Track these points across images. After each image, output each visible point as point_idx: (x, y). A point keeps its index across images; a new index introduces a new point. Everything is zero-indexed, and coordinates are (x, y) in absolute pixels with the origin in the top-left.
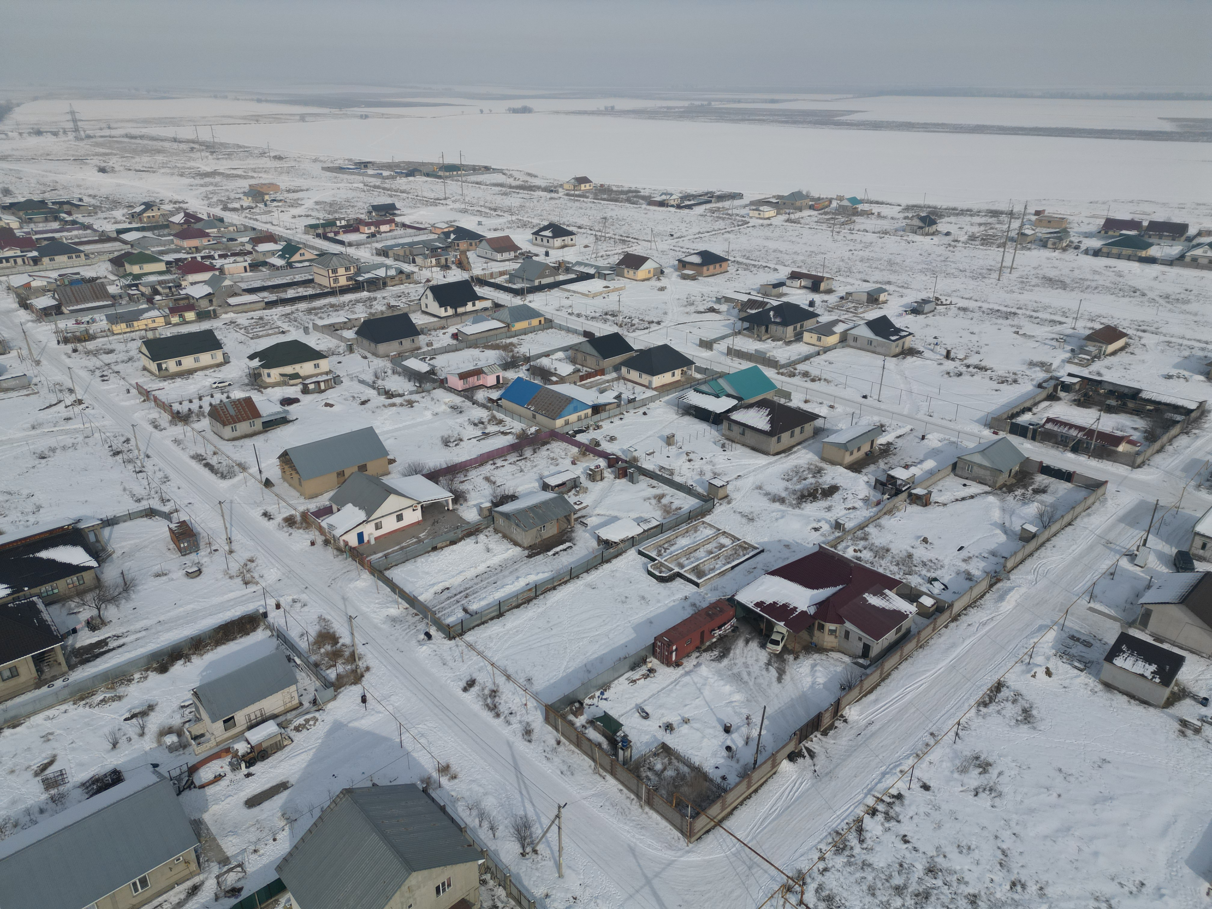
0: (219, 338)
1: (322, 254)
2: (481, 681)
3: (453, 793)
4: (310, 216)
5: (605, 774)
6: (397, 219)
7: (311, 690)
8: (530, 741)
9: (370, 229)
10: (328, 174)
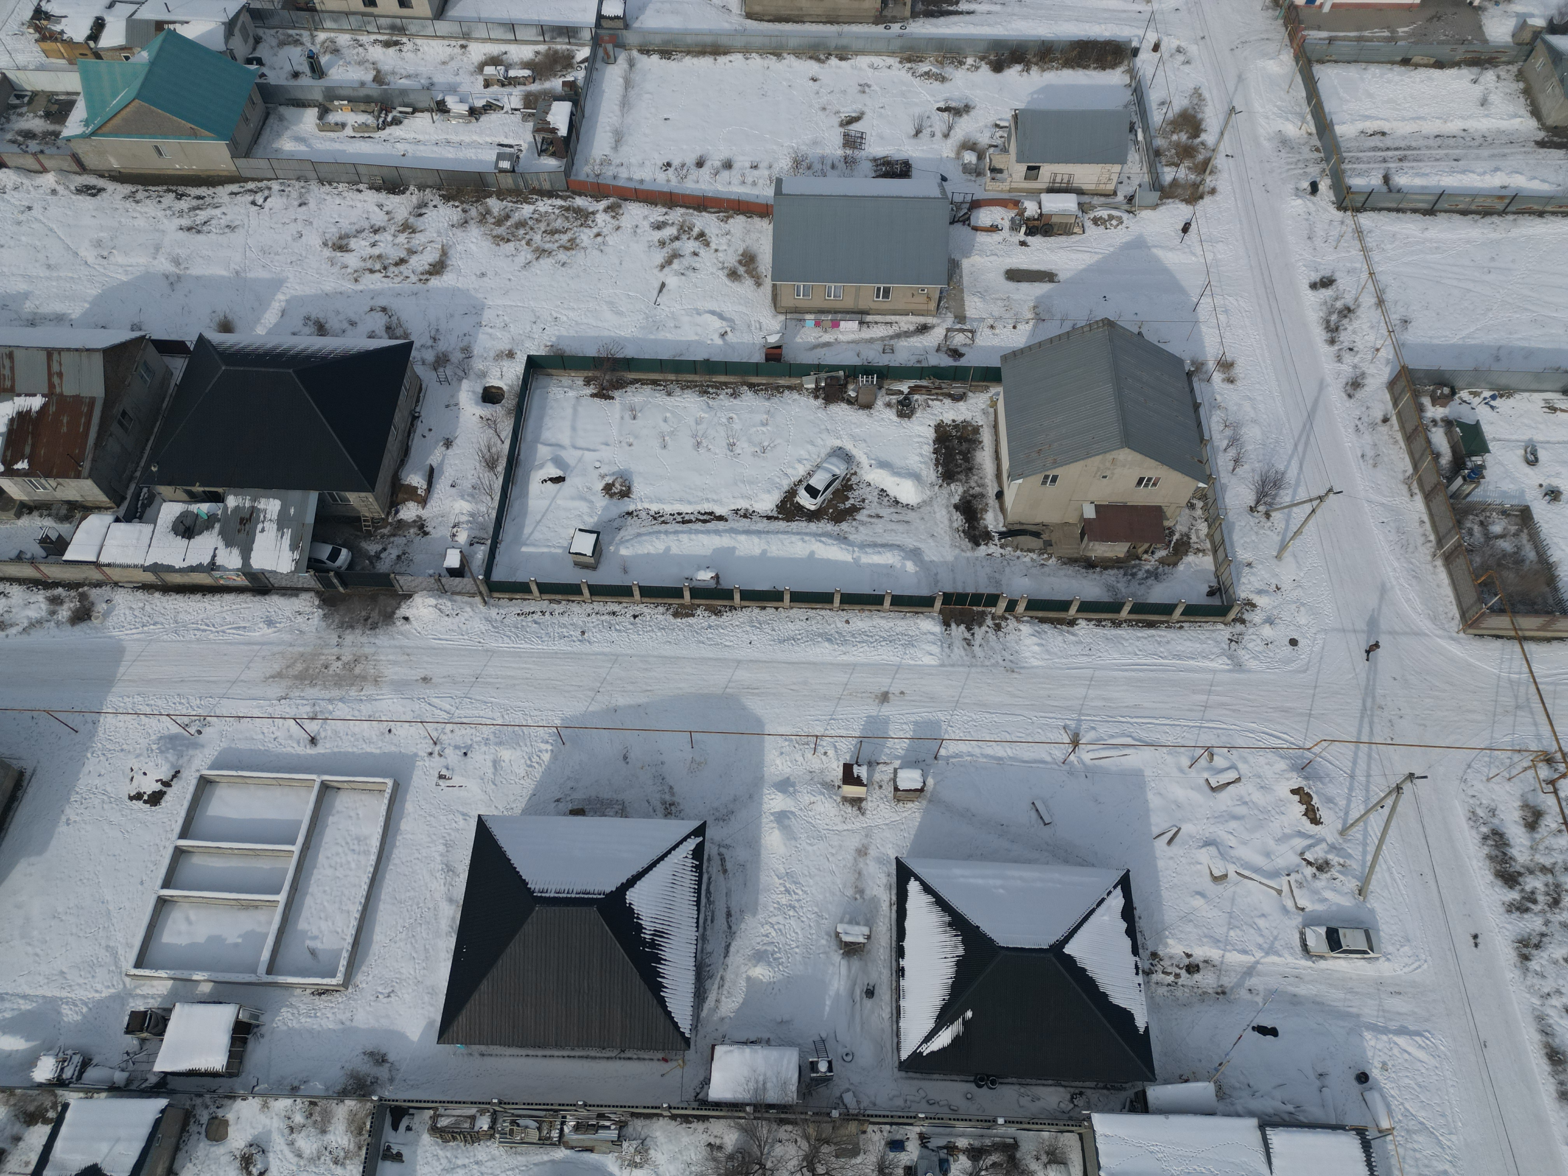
2: (1341, 287)
3: (1218, 397)
5: (1417, 491)
7: (1136, 182)
8: (1350, 396)
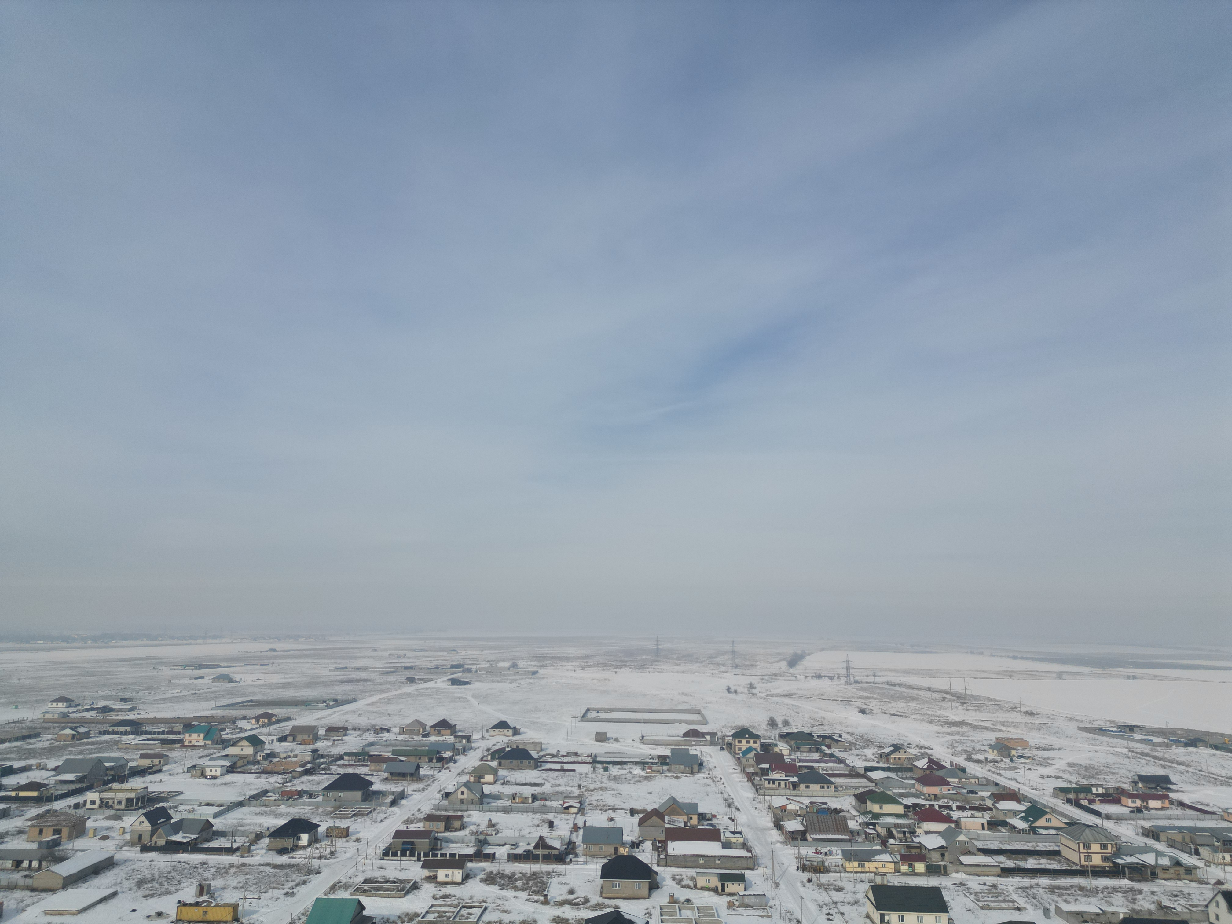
0: (946, 899)
1: (1073, 823)
4: (1061, 778)
6: (1172, 795)
9: (1134, 802)
10: (1086, 735)
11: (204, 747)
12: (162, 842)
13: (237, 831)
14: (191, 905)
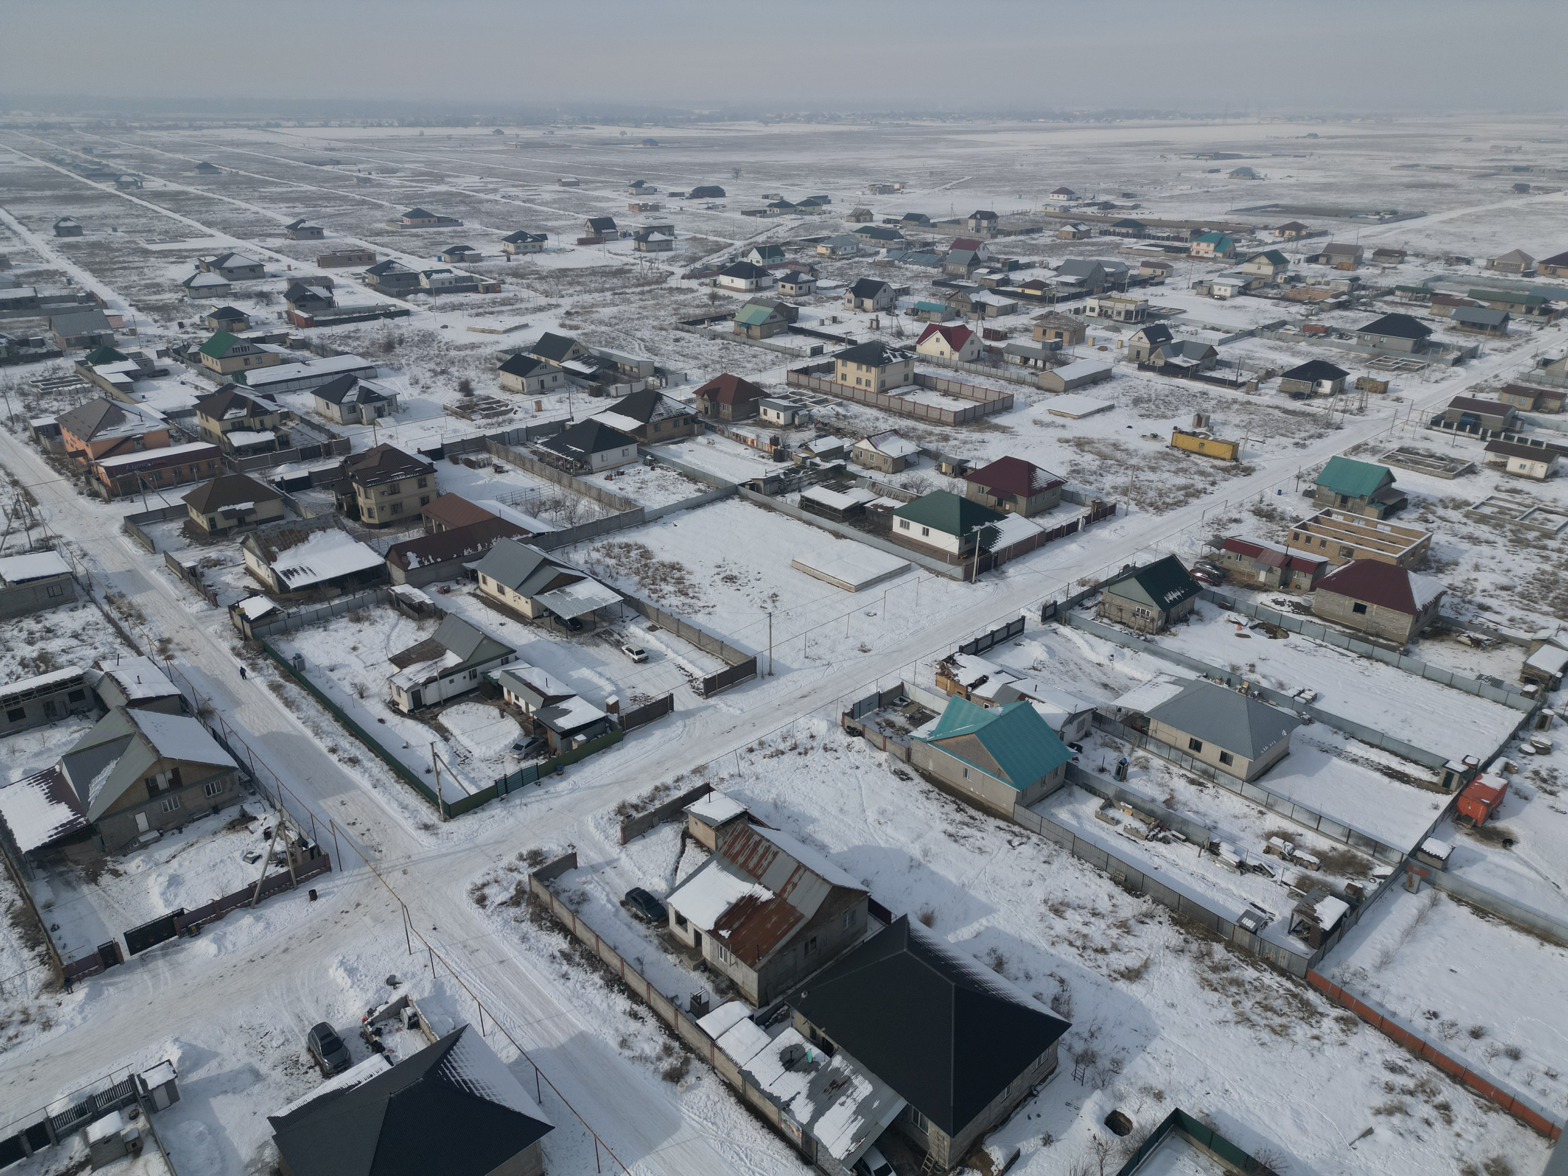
11: (1214, 260)
12: (1160, 363)
13: (1245, 364)
14: (1187, 433)
